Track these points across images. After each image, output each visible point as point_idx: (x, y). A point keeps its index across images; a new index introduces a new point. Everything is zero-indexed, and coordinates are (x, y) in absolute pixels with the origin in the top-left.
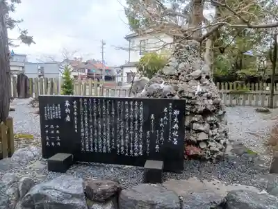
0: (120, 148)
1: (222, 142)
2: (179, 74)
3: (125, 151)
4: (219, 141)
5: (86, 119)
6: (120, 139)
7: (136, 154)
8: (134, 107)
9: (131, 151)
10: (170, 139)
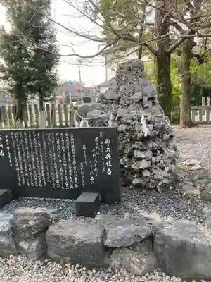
0: (55, 182)
1: (167, 169)
2: (120, 98)
3: (60, 184)
4: (163, 169)
5: (19, 152)
6: (55, 172)
7: (72, 187)
8: (65, 139)
9: (67, 184)
10: (104, 170)
